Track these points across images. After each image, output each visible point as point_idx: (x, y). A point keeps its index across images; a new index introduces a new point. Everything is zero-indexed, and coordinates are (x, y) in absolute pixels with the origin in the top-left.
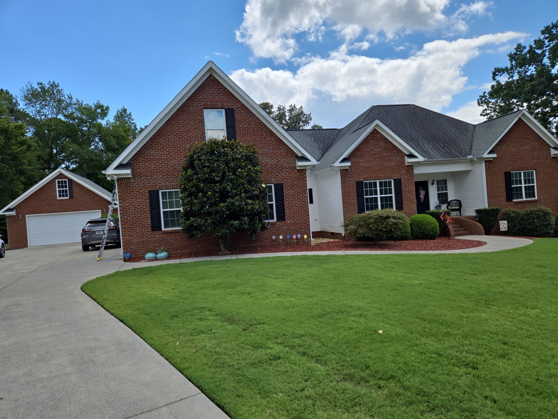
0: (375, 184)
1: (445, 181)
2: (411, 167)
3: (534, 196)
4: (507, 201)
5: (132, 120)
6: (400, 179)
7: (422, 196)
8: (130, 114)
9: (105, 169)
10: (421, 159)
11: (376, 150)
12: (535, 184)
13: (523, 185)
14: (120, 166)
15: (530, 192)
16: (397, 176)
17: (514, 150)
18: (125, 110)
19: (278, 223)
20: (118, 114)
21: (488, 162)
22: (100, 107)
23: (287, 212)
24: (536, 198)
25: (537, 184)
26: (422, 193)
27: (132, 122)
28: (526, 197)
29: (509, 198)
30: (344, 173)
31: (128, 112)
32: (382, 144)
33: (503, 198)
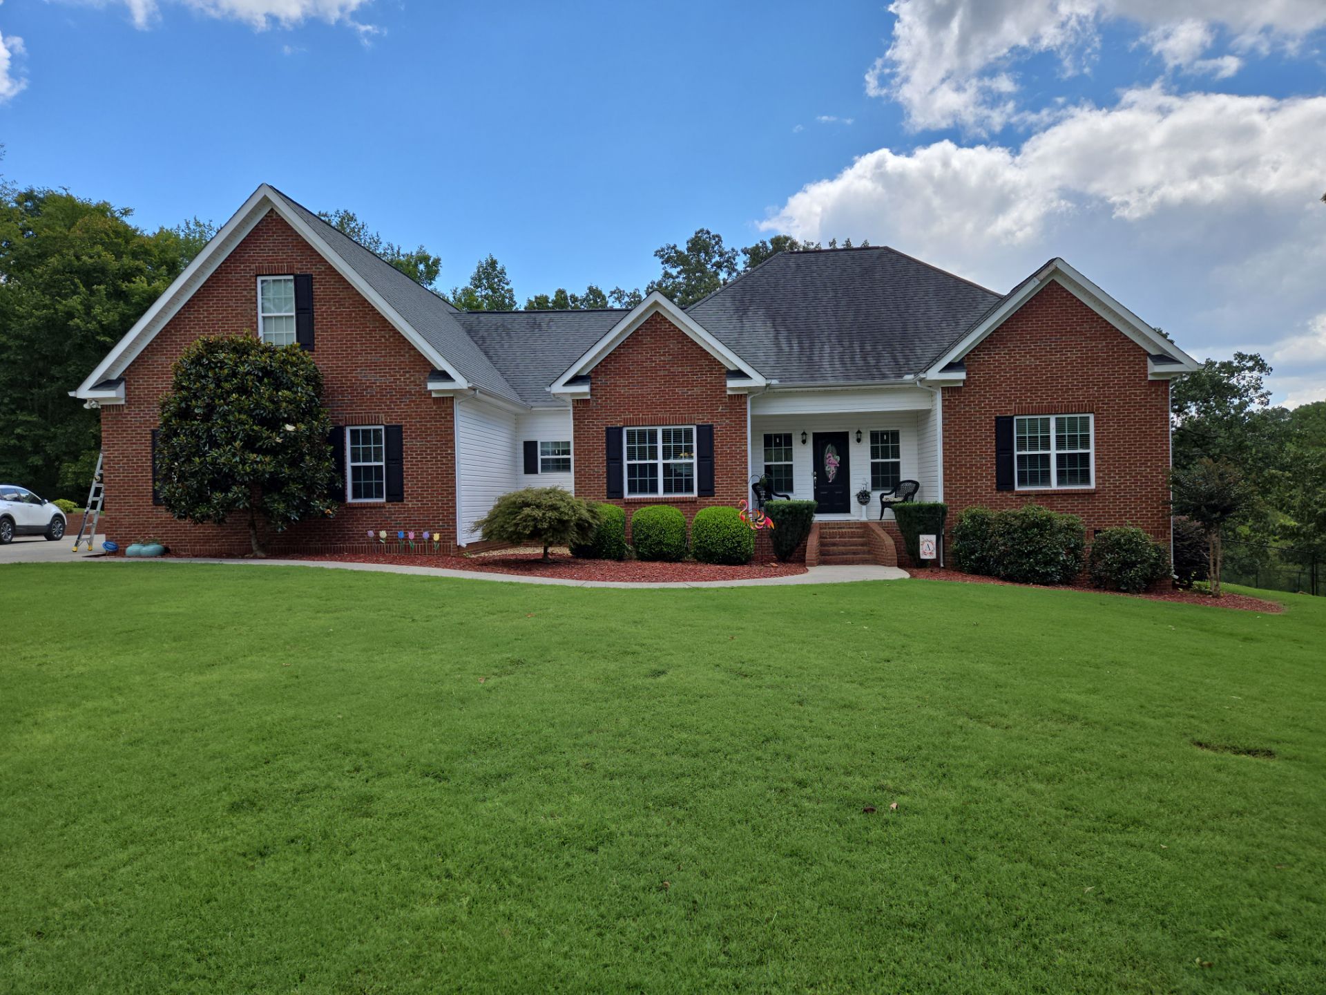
0: (653, 435)
1: (895, 436)
2: (739, 399)
3: (1086, 480)
4: (999, 489)
6: (711, 427)
7: (831, 470)
9: (75, 388)
10: (757, 380)
11: (656, 359)
12: (1092, 451)
13: (1053, 452)
15: (1074, 467)
16: (706, 420)
17: (1029, 361)
18: (493, 264)
19: (390, 505)
20: (479, 272)
21: (950, 391)
22: (424, 259)
23: (408, 485)
24: (1093, 486)
25: (1097, 450)
26: (832, 462)
28: (1060, 482)
29: (1004, 483)
31: (499, 267)
32: (673, 345)
33: (988, 480)
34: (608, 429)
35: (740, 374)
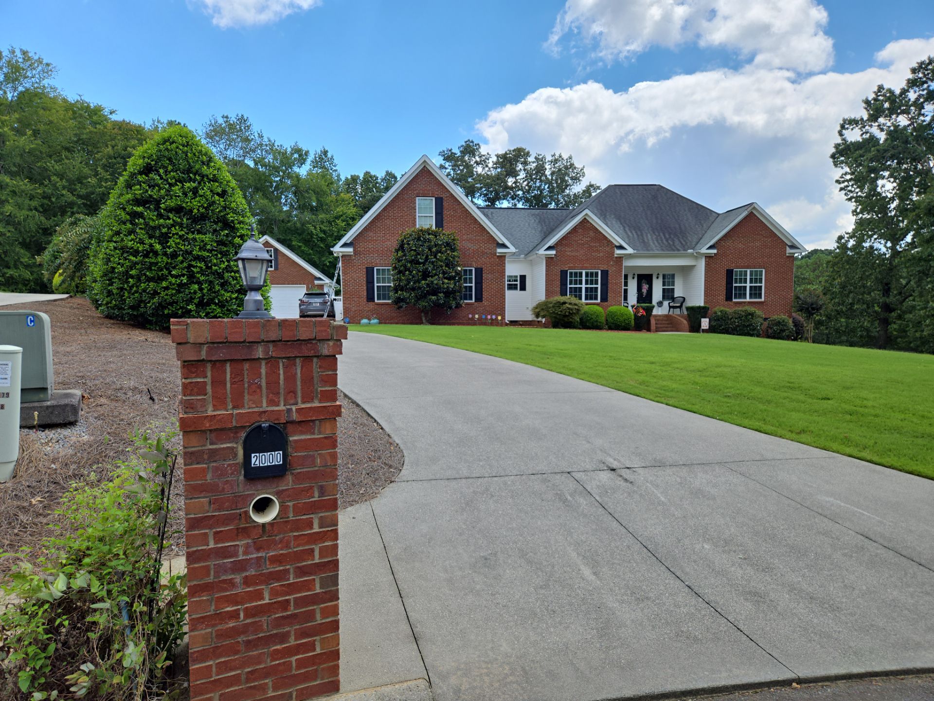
0: (581, 274)
1: (673, 276)
2: (620, 259)
3: (761, 297)
4: (727, 300)
5: (335, 166)
6: (607, 271)
7: (644, 291)
8: (332, 158)
9: (333, 247)
10: (630, 251)
11: (585, 239)
12: (763, 285)
13: (748, 285)
14: (345, 245)
15: (756, 292)
16: (605, 268)
17: (740, 246)
18: (325, 153)
19: (476, 304)
20: (316, 157)
21: (708, 257)
22: (298, 151)
23: (485, 295)
24: (763, 299)
25: (765, 285)
26: (645, 288)
27: (334, 168)
28: (751, 297)
29: (729, 298)
30: (549, 260)
31: (329, 155)
32: (591, 234)
33: (722, 297)
34: (561, 271)
35: (621, 247)
